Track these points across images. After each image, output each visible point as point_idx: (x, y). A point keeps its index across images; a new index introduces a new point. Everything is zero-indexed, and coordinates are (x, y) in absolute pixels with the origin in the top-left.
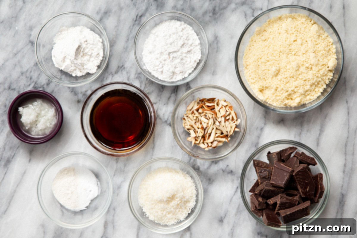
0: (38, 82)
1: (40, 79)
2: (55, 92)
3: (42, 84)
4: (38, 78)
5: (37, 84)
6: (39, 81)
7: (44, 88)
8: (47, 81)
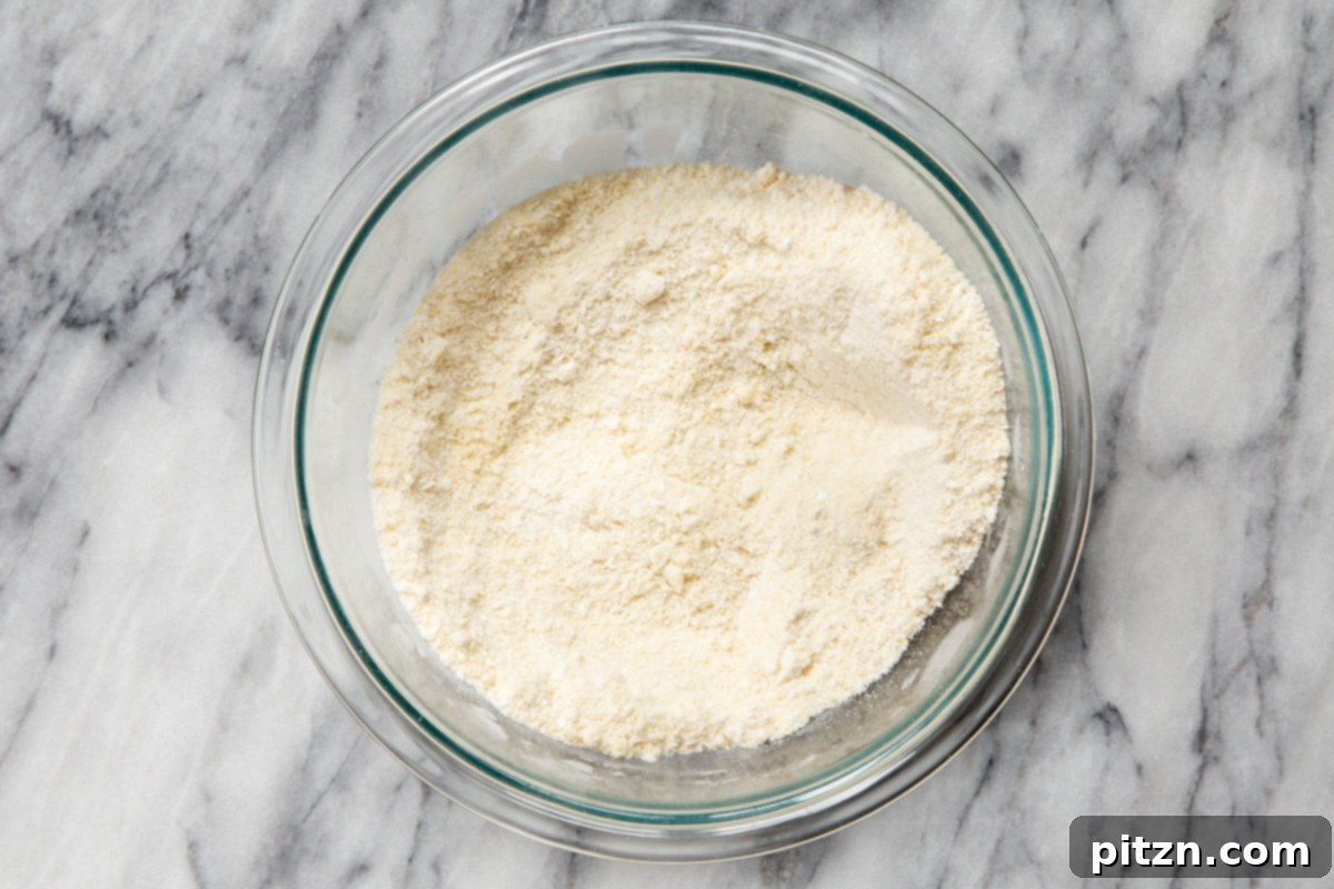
0: (83, 299)
1: (97, 282)
2: (163, 342)
3: (105, 306)
4: (85, 278)
5: (81, 307)
6: (89, 295)
7: (110, 322)
8: (125, 292)
